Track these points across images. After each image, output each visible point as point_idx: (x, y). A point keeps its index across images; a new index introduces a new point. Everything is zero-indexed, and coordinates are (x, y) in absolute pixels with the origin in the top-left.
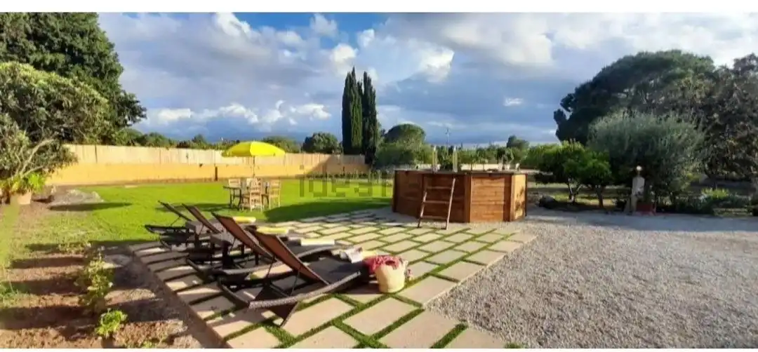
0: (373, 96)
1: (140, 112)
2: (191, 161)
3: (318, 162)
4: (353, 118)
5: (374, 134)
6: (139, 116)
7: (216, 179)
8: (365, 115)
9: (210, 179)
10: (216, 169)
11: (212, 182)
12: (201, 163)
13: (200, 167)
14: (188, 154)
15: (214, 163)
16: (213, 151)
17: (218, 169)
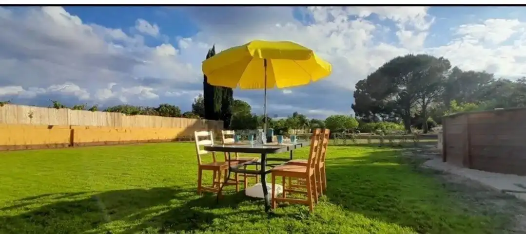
2: (35, 121)
3: (186, 126)
7: (72, 144)
9: (63, 145)
10: (72, 132)
11: (66, 148)
12: (51, 124)
13: (49, 130)
14: (32, 113)
15: (69, 124)
16: (69, 110)
17: (75, 131)
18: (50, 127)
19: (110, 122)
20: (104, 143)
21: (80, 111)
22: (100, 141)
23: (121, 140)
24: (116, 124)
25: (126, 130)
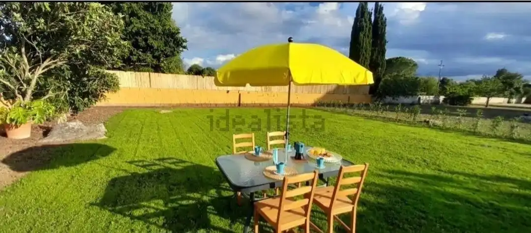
0: (384, 24)
1: (182, 43)
4: (362, 48)
5: (382, 64)
6: (182, 47)
7: (239, 104)
8: (374, 44)
9: (235, 104)
10: (240, 95)
11: (237, 108)
12: (228, 90)
13: (227, 94)
15: (238, 90)
18: (228, 92)
20: (259, 105)
24: (267, 89)
25: (274, 95)
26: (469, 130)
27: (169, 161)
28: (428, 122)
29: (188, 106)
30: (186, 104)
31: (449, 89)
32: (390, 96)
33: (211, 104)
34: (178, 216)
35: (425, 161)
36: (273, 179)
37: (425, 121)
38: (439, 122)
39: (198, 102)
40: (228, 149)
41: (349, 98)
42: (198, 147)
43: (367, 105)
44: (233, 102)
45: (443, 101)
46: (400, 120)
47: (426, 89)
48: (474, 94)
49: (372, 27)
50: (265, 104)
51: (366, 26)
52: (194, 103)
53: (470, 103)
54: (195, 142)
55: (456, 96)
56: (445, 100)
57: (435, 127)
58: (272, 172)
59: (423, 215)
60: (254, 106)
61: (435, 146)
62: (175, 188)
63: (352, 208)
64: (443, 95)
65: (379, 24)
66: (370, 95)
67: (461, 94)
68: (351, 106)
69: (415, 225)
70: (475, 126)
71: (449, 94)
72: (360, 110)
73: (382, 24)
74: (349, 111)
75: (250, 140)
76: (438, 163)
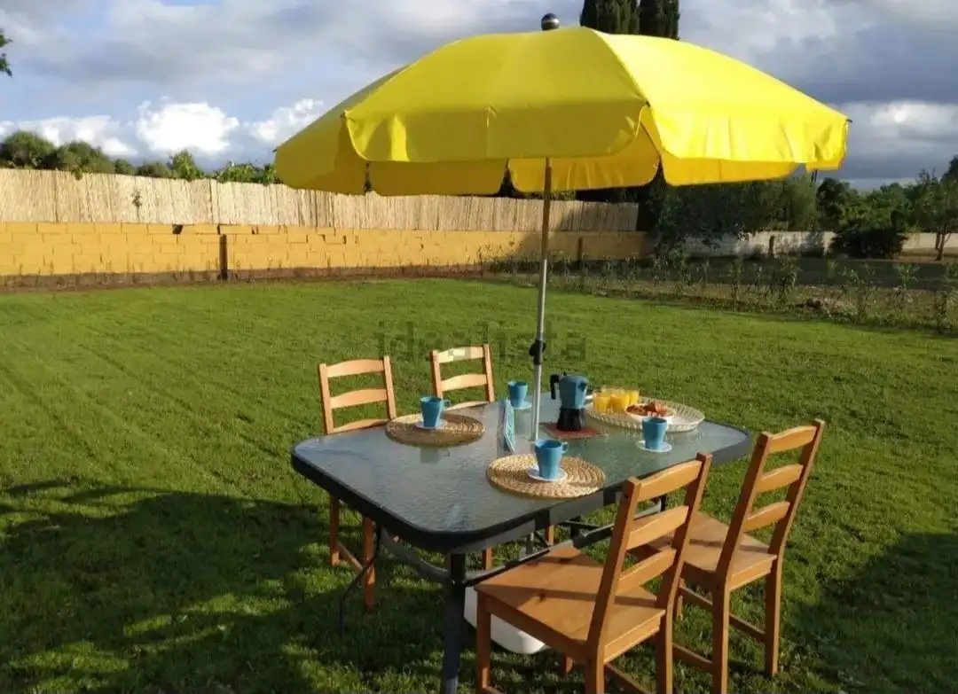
2: (148, 214)
7: (224, 274)
9: (205, 274)
10: (223, 241)
11: (213, 283)
12: (178, 223)
13: (175, 236)
14: (138, 193)
15: (217, 221)
16: (213, 182)
17: (229, 240)
18: (178, 229)
19: (306, 218)
20: (292, 275)
21: (238, 185)
22: (285, 265)
23: (334, 265)
24: (321, 221)
25: (345, 237)
26: (925, 322)
27: (64, 492)
28: (817, 306)
29: (22, 285)
30: (14, 277)
31: (847, 210)
32: (695, 235)
33: (113, 275)
34: (158, 675)
35: (853, 414)
36: (541, 498)
37: (810, 304)
38: (846, 305)
39: (62, 269)
40: (244, 423)
41: (580, 241)
42: (125, 426)
43: (644, 263)
44: (200, 266)
45: (832, 246)
46: (741, 304)
47: (788, 214)
48: (906, 225)
49: (638, 20)
50: (315, 270)
51: (623, 18)
52: (45, 272)
53: (899, 249)
54: (105, 411)
55: (862, 229)
56: (836, 244)
57: (839, 318)
58: (524, 477)
59: (914, 562)
60: (275, 276)
61: (861, 370)
62: (102, 578)
63: (770, 565)
64: (829, 229)
65: (657, 11)
66: (640, 234)
67: (877, 226)
68: (597, 267)
69: (907, 594)
70: (940, 309)
71: (844, 228)
72: (625, 277)
73: (666, 12)
74: (592, 281)
75: (377, 380)
76: (888, 416)
